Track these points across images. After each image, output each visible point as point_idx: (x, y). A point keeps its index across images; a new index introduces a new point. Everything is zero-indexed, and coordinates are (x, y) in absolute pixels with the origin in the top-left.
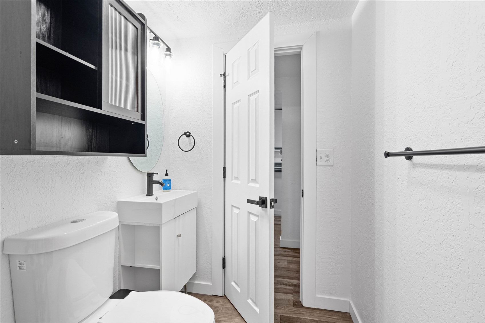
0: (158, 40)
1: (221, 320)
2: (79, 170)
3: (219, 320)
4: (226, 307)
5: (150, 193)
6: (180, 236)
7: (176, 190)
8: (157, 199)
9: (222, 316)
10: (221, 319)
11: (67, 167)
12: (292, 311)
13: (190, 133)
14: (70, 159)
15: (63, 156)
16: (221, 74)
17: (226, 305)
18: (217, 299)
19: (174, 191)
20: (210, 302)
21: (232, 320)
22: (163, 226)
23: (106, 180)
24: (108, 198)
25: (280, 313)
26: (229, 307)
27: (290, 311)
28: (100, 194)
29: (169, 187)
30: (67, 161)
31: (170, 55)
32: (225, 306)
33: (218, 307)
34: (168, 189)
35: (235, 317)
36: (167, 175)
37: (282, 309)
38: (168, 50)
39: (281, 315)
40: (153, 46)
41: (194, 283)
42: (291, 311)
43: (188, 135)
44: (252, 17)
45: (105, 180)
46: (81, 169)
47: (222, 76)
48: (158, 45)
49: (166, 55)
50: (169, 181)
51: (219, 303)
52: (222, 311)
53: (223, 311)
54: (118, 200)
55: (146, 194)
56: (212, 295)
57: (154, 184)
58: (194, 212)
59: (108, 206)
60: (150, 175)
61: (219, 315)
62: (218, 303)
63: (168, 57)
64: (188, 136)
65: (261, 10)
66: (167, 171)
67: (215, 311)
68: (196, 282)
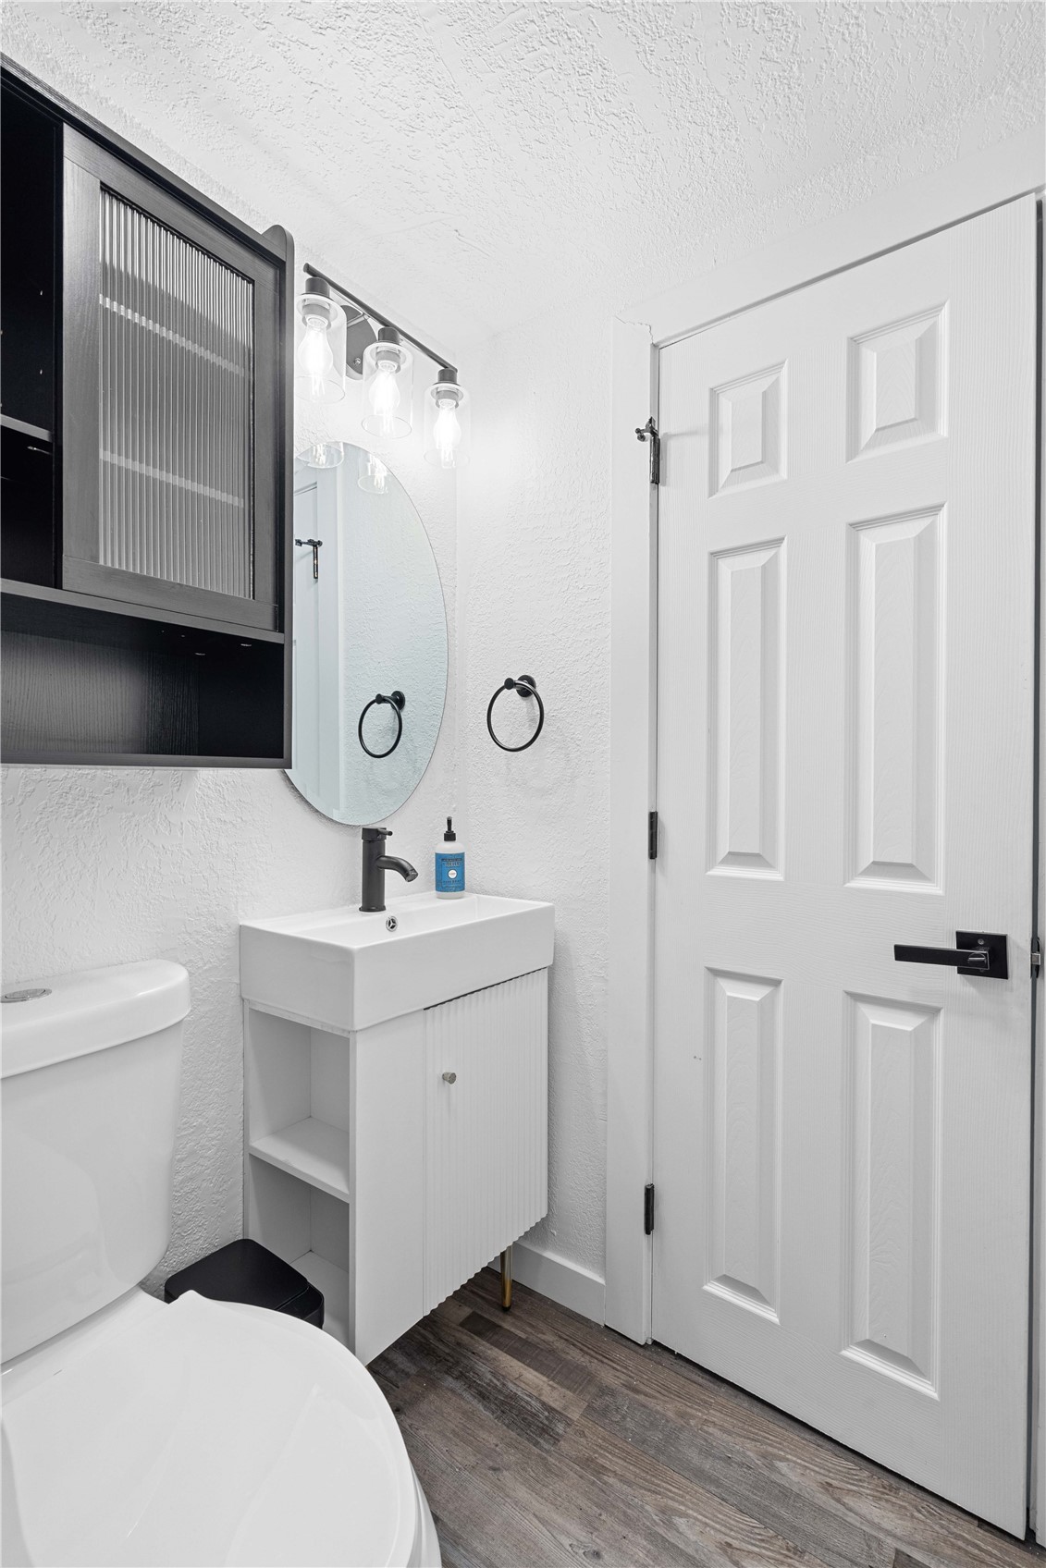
0: (394, 340)
1: (607, 1464)
2: (73, 814)
3: (601, 1461)
4: (644, 1406)
5: (372, 900)
6: (451, 1078)
7: (486, 893)
8: (392, 924)
9: (615, 1446)
10: (611, 1461)
11: (22, 803)
12: (970, 1548)
13: (531, 681)
14: (38, 777)
15: (8, 767)
16: (638, 431)
17: (646, 1395)
18: (620, 1353)
19: (475, 896)
20: (588, 1357)
21: (653, 1488)
22: (359, 1037)
23: (188, 850)
24: (199, 915)
25: (895, 1536)
26: (657, 1412)
27: (953, 1545)
28: (164, 898)
29: (454, 880)
30: (25, 785)
31: (453, 395)
32: (641, 1398)
33: (613, 1393)
34: (451, 891)
35: (670, 1473)
36: (450, 836)
37: (912, 1516)
38: (448, 374)
39: (898, 1552)
40: (377, 364)
41: (541, 1256)
42: (960, 1543)
43: (526, 688)
44: (759, 129)
45: (186, 853)
46: (82, 811)
47: (647, 435)
48: (394, 356)
49: (439, 394)
50: (458, 860)
51: (623, 1377)
52: (624, 1417)
53: (630, 1424)
54: (241, 923)
55: (361, 905)
56: (606, 1326)
57: (387, 872)
58: (541, 982)
59: (198, 942)
60: (373, 838)
61: (606, 1435)
62: (618, 1374)
63: (447, 403)
64: (525, 693)
65: (795, 69)
66: (449, 822)
67: (594, 1410)
68: (549, 1255)
